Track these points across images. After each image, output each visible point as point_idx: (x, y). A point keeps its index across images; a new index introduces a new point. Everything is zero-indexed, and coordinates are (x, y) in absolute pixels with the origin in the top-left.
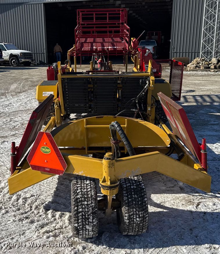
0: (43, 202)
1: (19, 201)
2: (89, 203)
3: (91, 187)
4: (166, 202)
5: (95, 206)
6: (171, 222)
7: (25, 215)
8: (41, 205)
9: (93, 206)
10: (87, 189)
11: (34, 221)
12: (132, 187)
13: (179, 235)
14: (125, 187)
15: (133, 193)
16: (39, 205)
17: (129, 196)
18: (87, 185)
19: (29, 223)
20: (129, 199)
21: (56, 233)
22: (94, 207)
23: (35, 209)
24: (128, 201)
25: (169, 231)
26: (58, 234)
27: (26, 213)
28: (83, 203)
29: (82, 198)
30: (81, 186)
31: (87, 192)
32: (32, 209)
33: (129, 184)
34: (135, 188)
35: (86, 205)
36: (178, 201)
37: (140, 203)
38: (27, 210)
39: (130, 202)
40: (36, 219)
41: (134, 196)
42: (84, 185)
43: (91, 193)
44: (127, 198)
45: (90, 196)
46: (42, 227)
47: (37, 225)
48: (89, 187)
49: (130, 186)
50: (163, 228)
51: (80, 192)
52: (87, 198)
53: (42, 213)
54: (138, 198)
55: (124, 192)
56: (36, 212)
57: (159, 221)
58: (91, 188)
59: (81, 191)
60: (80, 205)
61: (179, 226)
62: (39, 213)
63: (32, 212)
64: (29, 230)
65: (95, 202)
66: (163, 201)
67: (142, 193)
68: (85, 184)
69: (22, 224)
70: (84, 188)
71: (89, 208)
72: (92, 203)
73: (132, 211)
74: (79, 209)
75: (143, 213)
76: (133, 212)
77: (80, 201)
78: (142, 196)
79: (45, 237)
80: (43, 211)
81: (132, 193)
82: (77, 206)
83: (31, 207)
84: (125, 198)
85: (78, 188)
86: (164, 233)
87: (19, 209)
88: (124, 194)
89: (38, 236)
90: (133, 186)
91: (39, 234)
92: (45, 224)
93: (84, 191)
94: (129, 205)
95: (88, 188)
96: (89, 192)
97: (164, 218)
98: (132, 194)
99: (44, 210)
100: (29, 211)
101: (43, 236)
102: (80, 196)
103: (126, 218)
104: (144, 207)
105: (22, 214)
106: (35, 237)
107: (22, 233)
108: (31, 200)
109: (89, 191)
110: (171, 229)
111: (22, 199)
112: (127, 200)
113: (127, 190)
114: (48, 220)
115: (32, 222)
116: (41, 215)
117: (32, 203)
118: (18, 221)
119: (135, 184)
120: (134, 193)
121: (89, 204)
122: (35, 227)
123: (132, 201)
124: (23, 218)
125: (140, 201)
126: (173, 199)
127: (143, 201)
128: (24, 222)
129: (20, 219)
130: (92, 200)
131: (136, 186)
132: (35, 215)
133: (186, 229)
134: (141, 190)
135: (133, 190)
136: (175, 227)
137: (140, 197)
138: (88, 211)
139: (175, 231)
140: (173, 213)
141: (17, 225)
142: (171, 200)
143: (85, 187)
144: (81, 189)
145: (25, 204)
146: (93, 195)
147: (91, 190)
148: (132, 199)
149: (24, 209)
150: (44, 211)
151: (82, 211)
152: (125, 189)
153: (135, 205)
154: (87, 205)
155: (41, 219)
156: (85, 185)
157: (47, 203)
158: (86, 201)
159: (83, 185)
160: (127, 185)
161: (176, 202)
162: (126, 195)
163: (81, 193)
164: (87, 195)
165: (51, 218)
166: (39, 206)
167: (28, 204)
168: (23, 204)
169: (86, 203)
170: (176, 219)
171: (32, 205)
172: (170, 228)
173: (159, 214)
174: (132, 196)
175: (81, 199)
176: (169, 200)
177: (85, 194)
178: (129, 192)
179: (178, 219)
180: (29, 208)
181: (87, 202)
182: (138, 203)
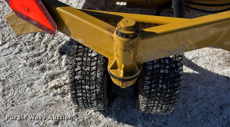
0: (61, 41)
1: (36, 36)
2: (91, 88)
3: (97, 63)
4: (200, 57)
5: (101, 92)
6: (199, 91)
7: (37, 59)
8: (58, 45)
9: (97, 92)
10: (91, 67)
11: (46, 68)
12: (162, 71)
13: (204, 114)
14: (150, 71)
15: (160, 82)
16: (55, 45)
17: (153, 86)
18: (92, 60)
19: (40, 70)
20: (153, 89)
21: (64, 90)
22: (99, 93)
23: (51, 49)
24: (150, 91)
25: (193, 105)
26: (67, 91)
27: (39, 55)
28: (83, 87)
29: (82, 80)
30: (82, 60)
31: (90, 71)
32: (47, 50)
33: (159, 66)
34: (166, 73)
35: (87, 90)
36: (215, 57)
37: (167, 96)
38: (41, 51)
39: (152, 93)
40: (48, 65)
41: (161, 86)
42: (87, 59)
43: (96, 74)
44: (149, 87)
45: (93, 78)
46: (52, 78)
47: (47, 75)
48: (94, 63)
49: (159, 69)
50: (187, 100)
51: (79, 70)
52: (89, 81)
53: (56, 58)
54: (167, 89)
55: (146, 78)
56: (50, 55)
57: (185, 87)
58: (97, 65)
59: (82, 69)
60: (79, 89)
61: (209, 99)
62: (53, 56)
63: (46, 54)
64: (38, 80)
65: (100, 88)
66: (197, 56)
67: (175, 82)
68: (89, 57)
69: (32, 71)
70: (86, 65)
71: (92, 93)
72: (96, 88)
73: (152, 103)
74: (78, 94)
75: (168, 107)
76: (154, 104)
77: (78, 84)
78: (174, 87)
79: (51, 94)
80: (57, 55)
81: (158, 80)
82: (76, 90)
83: (47, 46)
84: (146, 87)
85: (77, 63)
86: (187, 107)
87: (33, 49)
88: (146, 80)
89: (45, 92)
90: (163, 69)
91: (45, 90)
92: (55, 75)
93: (86, 70)
94: (149, 96)
95: (92, 65)
96: (93, 73)
97: (192, 84)
98: (158, 83)
99: (58, 53)
100: (43, 52)
101: (50, 92)
102: (79, 76)
103: (143, 108)
104: (172, 102)
105: (35, 56)
106: (42, 91)
107: (30, 83)
108: (48, 36)
109: (93, 71)
110: (197, 103)
111: (39, 34)
112: (148, 90)
113: (152, 75)
114: (60, 68)
115: (43, 70)
116: (54, 59)
117: (49, 40)
118: (29, 66)
119: (167, 67)
120: (163, 81)
121: (92, 90)
122: (44, 78)
123: (157, 92)
124: (35, 63)
125: (169, 93)
126: (210, 54)
127: (172, 94)
128: (34, 68)
129: (31, 64)
130: (96, 84)
131: (168, 69)
132: (48, 59)
133: (215, 105)
134: (175, 78)
135: (161, 77)
136: (203, 101)
137: (170, 88)
138: (90, 96)
139: (202, 106)
140: (205, 77)
141: (27, 71)
142: (207, 55)
143: (88, 64)
144: (82, 65)
145: (41, 41)
146: (99, 78)
147: (96, 69)
148: (157, 89)
149: (39, 48)
150: (59, 55)
151: (82, 96)
152: (149, 73)
153: (160, 97)
154: (90, 90)
155: (53, 66)
156: (89, 59)
157: (64, 43)
158: (88, 85)
159: (85, 59)
160: (155, 67)
161: (211, 59)
162: (149, 82)
163: (81, 72)
164: (90, 76)
165: (64, 67)
166: (55, 47)
167: (44, 42)
168: (39, 41)
169: (87, 87)
170: (206, 87)
171: (49, 44)
172: (196, 100)
173: (188, 76)
174: (158, 85)
175: (80, 81)
176: (204, 55)
177: (86, 75)
178: (155, 79)
179: (209, 87)
180: (44, 48)
181: (90, 86)
182: (165, 96)
